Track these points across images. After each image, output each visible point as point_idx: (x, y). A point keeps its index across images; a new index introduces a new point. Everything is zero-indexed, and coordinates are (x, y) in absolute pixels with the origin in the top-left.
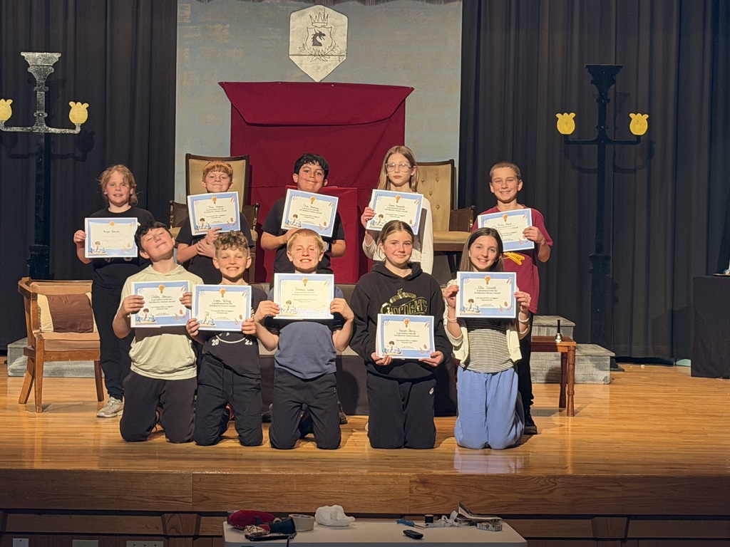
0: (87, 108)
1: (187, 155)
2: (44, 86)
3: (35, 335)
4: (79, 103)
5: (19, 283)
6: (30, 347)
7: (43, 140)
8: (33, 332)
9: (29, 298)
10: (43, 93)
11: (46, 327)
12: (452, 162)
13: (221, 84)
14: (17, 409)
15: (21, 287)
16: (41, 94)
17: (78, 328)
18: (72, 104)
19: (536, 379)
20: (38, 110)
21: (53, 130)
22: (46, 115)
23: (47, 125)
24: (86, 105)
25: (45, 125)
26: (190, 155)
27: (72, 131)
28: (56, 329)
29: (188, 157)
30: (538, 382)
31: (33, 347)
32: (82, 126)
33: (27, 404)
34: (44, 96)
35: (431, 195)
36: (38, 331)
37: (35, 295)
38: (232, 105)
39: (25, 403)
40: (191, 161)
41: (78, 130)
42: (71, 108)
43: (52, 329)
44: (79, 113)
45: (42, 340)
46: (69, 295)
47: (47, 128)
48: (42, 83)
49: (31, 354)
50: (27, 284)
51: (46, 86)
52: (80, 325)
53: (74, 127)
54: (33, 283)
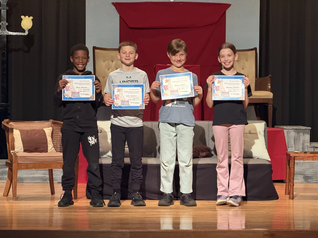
0: (32, 20)
1: (93, 47)
2: (6, 6)
3: (12, 154)
4: (27, 17)
5: (3, 122)
6: (9, 162)
7: (5, 40)
8: (11, 152)
9: (8, 131)
10: (5, 11)
11: (19, 149)
12: (255, 49)
13: (113, 4)
14: (3, 199)
15: (4, 125)
16: (4, 11)
17: (39, 150)
18: (22, 17)
19: (313, 180)
20: (3, 21)
21: (11, 33)
22: (7, 24)
23: (8, 30)
24: (31, 18)
25: (7, 31)
26: (95, 47)
27: (23, 34)
28: (25, 151)
29: (95, 48)
30: (313, 182)
31: (11, 161)
32: (29, 30)
33: (8, 197)
34: (6, 12)
35: (243, 69)
36: (14, 151)
37: (12, 130)
38: (120, 16)
39: (7, 195)
40: (96, 51)
41: (26, 33)
42: (22, 19)
43: (23, 150)
44: (27, 22)
45: (16, 157)
46: (33, 130)
47: (8, 32)
48: (4, 5)
49: (10, 165)
50: (7, 123)
51: (7, 6)
52: (40, 148)
53: (24, 31)
54: (11, 123)
